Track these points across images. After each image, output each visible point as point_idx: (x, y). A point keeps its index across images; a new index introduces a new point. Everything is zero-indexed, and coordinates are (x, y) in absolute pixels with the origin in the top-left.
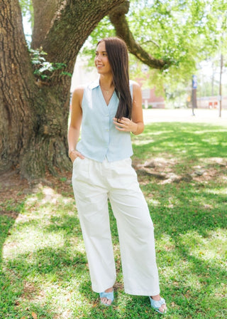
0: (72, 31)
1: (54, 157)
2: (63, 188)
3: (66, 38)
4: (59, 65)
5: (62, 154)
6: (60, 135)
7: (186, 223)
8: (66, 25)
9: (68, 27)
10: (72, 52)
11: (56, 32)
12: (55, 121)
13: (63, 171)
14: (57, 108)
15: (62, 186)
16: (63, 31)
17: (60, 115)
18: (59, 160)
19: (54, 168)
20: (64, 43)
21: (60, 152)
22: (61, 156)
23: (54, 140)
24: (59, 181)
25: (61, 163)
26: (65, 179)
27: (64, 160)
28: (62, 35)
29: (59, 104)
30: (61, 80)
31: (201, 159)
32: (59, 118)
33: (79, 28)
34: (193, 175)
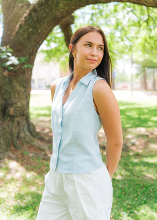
0: (33, 33)
1: (18, 133)
2: (25, 161)
3: (29, 39)
4: (23, 59)
5: (25, 130)
6: (23, 115)
7: (137, 197)
8: (29, 29)
9: (30, 30)
10: (33, 49)
11: (21, 34)
12: (19, 104)
13: (25, 145)
14: (21, 94)
15: (25, 159)
16: (26, 33)
17: (23, 99)
18: (22, 135)
19: (18, 142)
20: (27, 42)
21: (23, 130)
22: (24, 132)
23: (18, 119)
24: (22, 155)
25: (24, 138)
26: (27, 152)
27: (26, 135)
28: (26, 36)
29: (23, 90)
30: (24, 72)
31: (130, 130)
32: (23, 101)
33: (39, 31)
34: (129, 145)
